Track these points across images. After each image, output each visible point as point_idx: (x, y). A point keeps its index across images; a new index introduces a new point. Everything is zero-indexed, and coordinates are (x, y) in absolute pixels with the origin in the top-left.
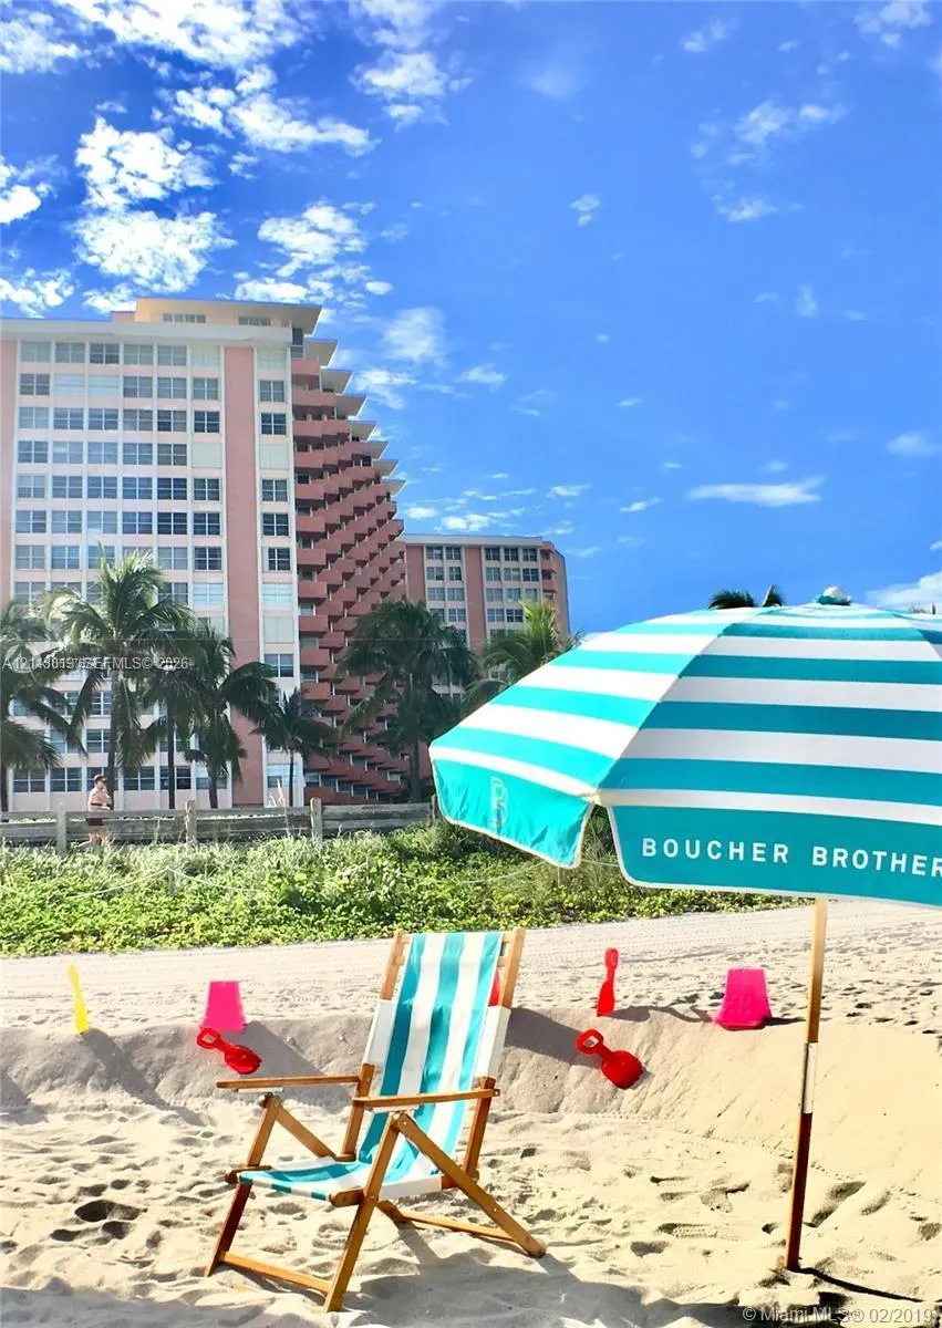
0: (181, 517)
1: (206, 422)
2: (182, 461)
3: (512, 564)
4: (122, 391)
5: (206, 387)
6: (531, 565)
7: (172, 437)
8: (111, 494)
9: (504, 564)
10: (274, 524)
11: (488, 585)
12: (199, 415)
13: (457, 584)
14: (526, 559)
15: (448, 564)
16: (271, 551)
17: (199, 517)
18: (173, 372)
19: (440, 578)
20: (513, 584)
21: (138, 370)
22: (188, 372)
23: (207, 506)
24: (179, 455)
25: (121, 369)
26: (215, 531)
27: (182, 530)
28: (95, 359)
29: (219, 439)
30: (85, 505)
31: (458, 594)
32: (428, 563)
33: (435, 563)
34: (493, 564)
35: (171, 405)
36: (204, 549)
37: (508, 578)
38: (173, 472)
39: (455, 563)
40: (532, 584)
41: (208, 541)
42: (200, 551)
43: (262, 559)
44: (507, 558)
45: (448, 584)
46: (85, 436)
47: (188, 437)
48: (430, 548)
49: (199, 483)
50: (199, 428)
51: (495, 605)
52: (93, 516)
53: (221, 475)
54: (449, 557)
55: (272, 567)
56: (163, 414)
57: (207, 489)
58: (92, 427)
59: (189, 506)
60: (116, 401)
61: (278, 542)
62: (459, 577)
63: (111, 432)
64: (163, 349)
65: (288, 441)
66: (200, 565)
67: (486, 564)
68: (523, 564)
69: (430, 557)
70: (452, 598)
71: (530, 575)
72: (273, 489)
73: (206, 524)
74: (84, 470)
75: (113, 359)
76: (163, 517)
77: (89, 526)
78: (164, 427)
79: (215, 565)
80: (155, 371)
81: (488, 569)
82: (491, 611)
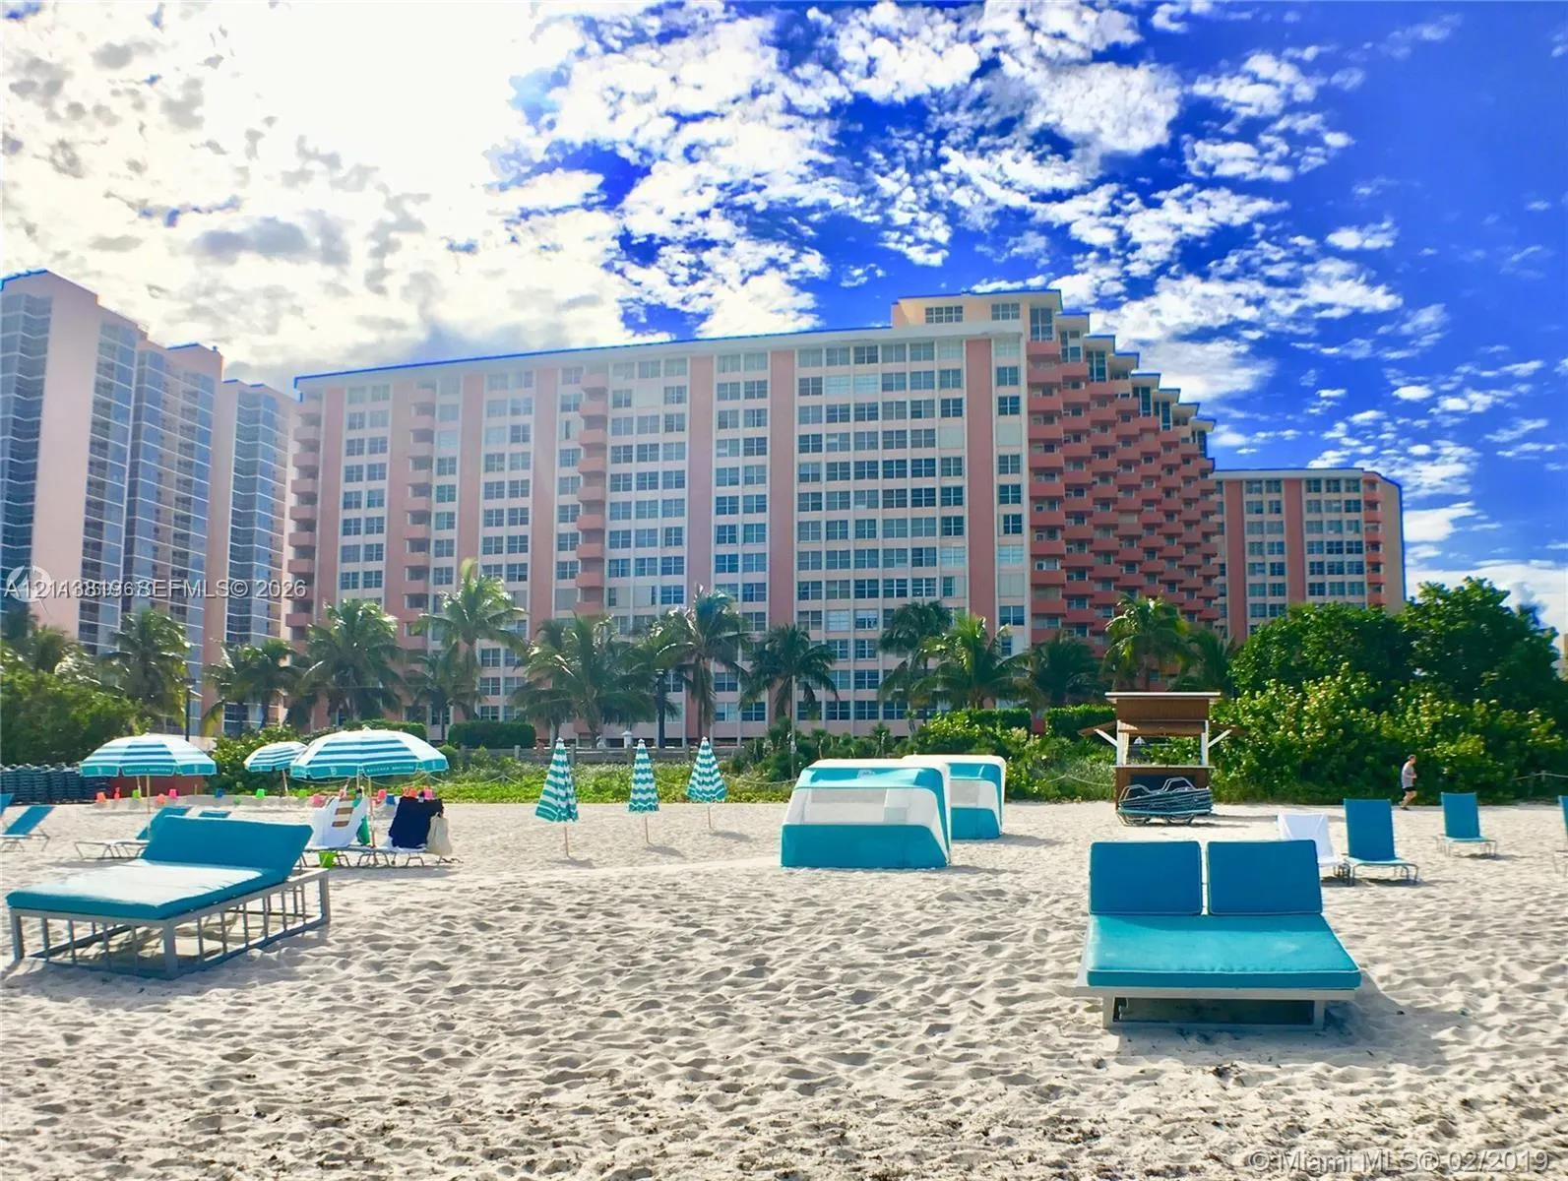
0: (931, 492)
1: (952, 408)
2: (931, 443)
3: (1333, 496)
4: (880, 386)
5: (950, 377)
6: (1353, 496)
7: (923, 424)
8: (874, 475)
9: (1325, 496)
10: (1011, 494)
11: (1308, 517)
12: (945, 403)
13: (1276, 518)
14: (1348, 490)
15: (1267, 498)
16: (1006, 518)
17: (945, 491)
18: (923, 366)
19: (1260, 511)
20: (1335, 517)
21: (893, 367)
22: (934, 366)
23: (952, 482)
24: (929, 438)
25: (880, 368)
26: (959, 502)
27: (931, 503)
28: (859, 361)
29: (962, 422)
30: (852, 485)
31: (1277, 528)
32: (1247, 498)
33: (1254, 497)
34: (1314, 496)
35: (922, 395)
36: (949, 518)
37: (1329, 510)
38: (924, 453)
39: (1275, 497)
40: (1354, 516)
41: (953, 511)
42: (946, 520)
43: (998, 525)
44: (1328, 490)
45: (1268, 517)
46: (852, 427)
47: (935, 422)
48: (1250, 482)
49: (945, 461)
50: (945, 414)
51: (1314, 537)
52: (859, 494)
53: (964, 453)
54: (1269, 491)
55: (1007, 532)
56: (916, 404)
57: (952, 466)
58: (857, 419)
59: (935, 482)
60: (876, 395)
61: (1011, 509)
62: (1278, 511)
63: (872, 422)
64: (915, 346)
65: (1022, 421)
66: (946, 532)
67: (1307, 497)
68: (1345, 496)
69: (1250, 491)
70: (1270, 532)
71: (1352, 506)
72: (1009, 464)
73: (953, 496)
74: (851, 456)
75: (873, 359)
76: (916, 492)
77: (856, 503)
78: (916, 414)
79: (959, 532)
80: (909, 366)
81: (1309, 502)
82: (1311, 544)
